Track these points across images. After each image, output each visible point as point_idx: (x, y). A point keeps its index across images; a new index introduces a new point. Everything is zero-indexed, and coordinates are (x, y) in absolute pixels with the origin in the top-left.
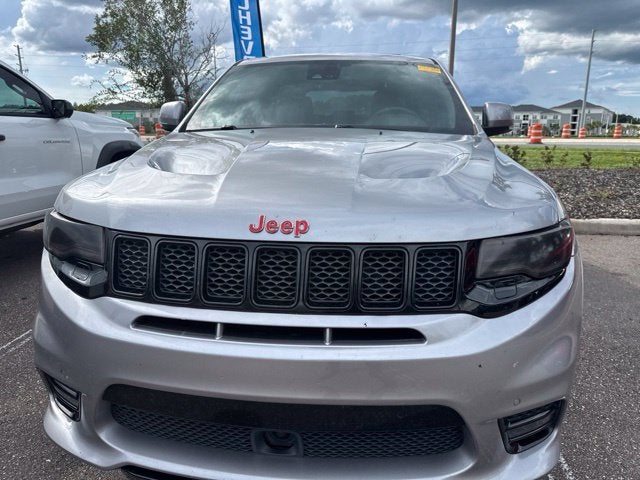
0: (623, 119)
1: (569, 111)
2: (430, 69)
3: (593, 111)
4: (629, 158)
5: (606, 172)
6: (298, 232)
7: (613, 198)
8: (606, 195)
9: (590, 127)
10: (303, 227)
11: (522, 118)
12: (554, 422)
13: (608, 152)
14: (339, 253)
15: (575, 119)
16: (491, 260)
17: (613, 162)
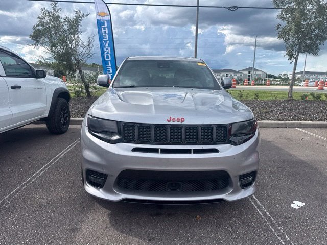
0: (270, 76)
1: (247, 72)
2: (202, 64)
3: (257, 73)
4: (273, 95)
5: (264, 101)
6: (182, 122)
7: (267, 112)
8: (265, 111)
9: (256, 80)
10: (183, 120)
11: (225, 75)
12: (254, 180)
13: (265, 92)
14: (194, 127)
15: (249, 76)
16: (236, 129)
17: (267, 97)
